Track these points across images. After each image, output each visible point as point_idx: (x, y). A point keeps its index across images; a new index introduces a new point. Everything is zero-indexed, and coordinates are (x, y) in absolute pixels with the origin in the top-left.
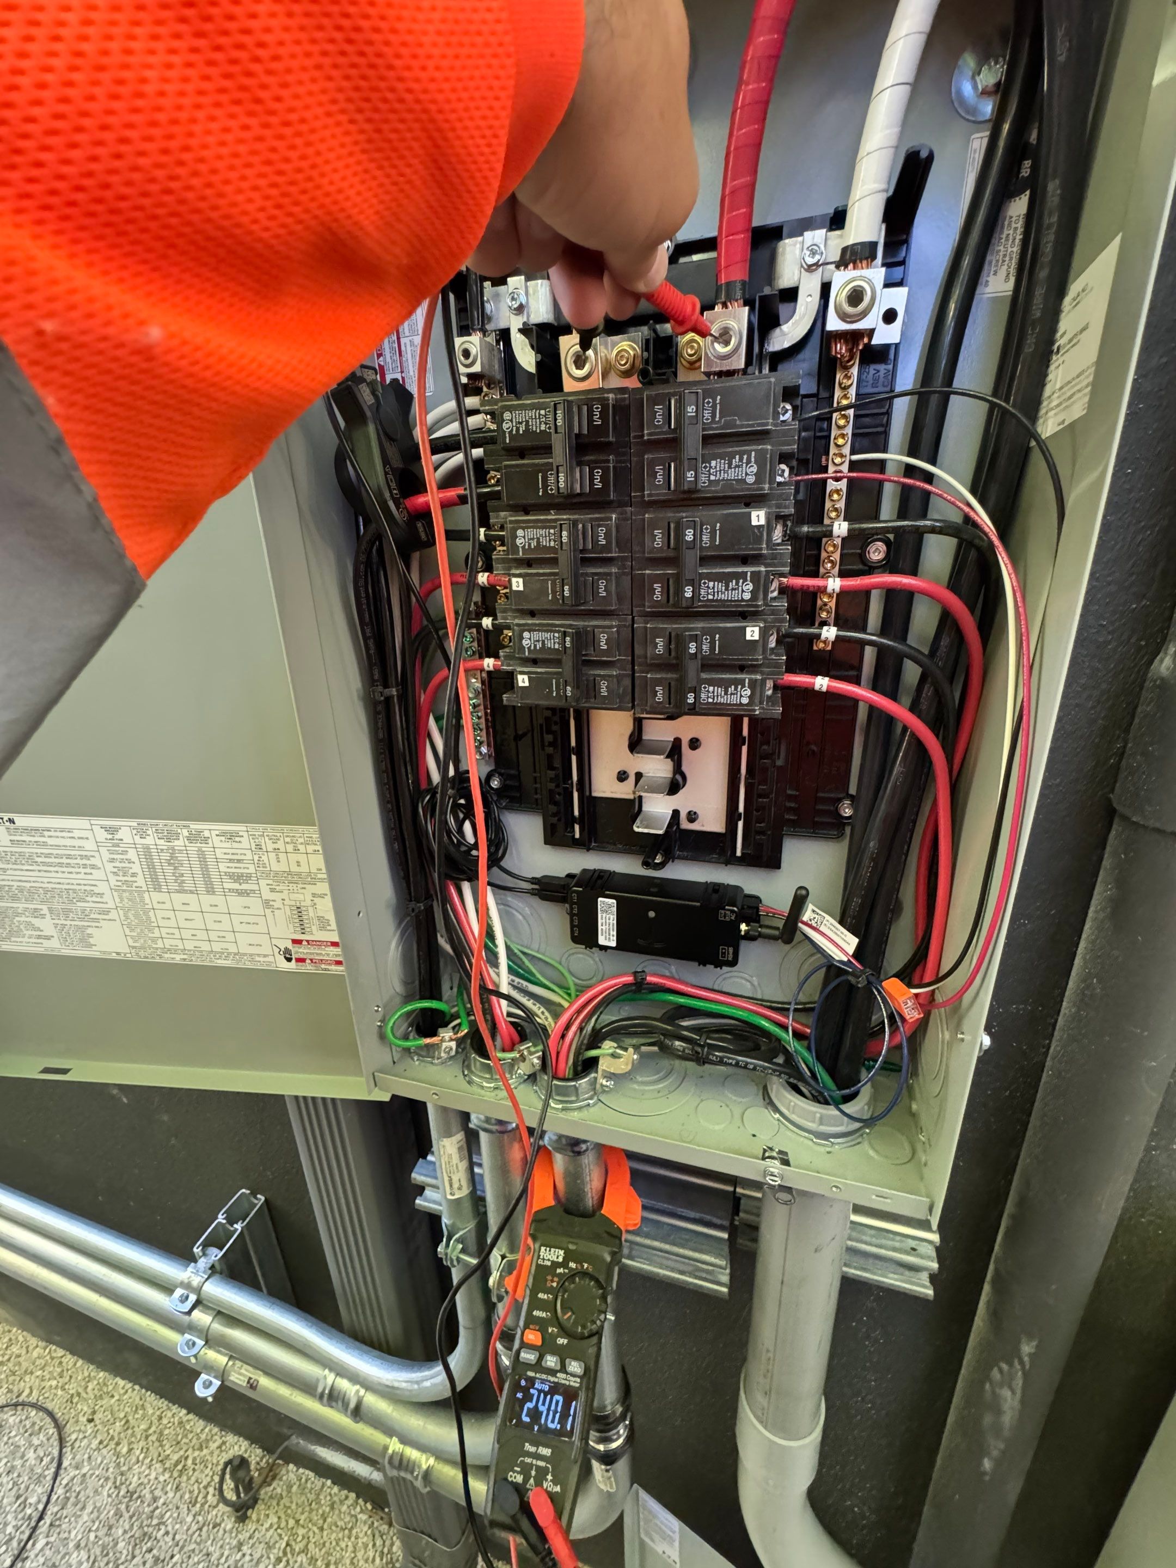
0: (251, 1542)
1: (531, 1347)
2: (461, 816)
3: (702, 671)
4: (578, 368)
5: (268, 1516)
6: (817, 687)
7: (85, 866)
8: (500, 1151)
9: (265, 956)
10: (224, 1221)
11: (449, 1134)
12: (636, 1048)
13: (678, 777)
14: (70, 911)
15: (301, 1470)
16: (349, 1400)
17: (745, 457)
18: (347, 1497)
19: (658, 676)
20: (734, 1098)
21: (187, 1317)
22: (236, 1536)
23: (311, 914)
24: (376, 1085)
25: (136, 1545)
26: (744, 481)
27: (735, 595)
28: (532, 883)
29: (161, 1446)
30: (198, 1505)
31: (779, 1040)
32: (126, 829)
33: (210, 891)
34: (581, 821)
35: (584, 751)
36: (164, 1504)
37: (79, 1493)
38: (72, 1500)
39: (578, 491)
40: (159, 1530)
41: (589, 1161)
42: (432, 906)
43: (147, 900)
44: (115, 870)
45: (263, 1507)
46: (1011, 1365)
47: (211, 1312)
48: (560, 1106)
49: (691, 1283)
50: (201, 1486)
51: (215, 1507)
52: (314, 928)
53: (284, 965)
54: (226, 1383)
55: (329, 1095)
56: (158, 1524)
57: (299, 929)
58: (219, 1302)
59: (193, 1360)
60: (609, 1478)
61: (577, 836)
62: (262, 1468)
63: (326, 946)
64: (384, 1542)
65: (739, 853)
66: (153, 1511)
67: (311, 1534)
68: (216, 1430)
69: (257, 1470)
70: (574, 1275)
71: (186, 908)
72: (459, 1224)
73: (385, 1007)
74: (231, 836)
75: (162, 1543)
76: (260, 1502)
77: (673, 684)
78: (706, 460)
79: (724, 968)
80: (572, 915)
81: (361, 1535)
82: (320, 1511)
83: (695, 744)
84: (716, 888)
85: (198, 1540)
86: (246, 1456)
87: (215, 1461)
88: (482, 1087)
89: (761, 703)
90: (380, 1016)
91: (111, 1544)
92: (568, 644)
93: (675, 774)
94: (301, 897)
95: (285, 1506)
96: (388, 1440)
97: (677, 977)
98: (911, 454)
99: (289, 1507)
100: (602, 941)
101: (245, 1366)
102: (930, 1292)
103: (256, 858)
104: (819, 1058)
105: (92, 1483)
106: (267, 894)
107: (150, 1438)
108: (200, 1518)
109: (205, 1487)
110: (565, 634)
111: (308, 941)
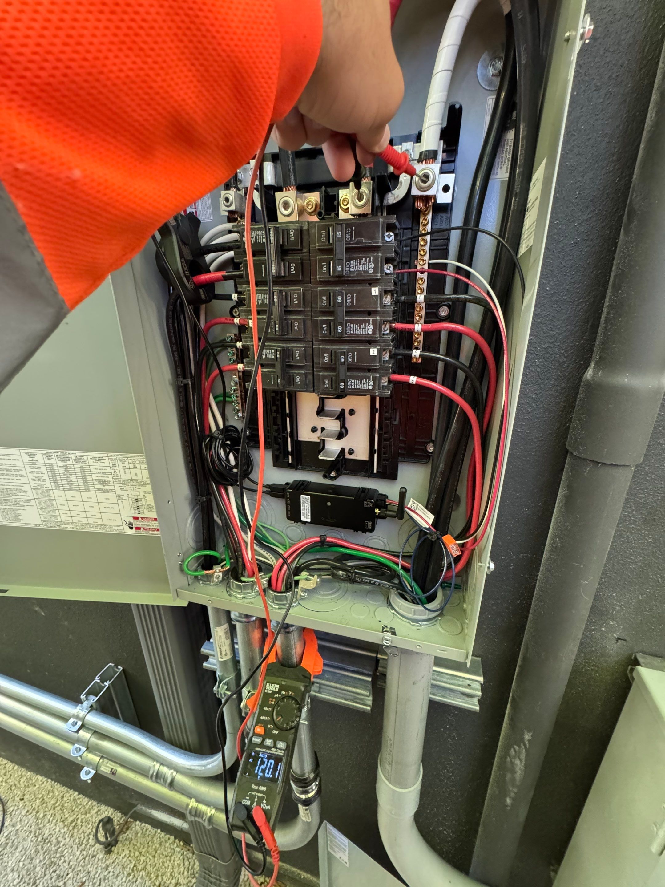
0: (114, 865)
1: (258, 735)
2: (228, 450)
3: (348, 371)
4: (285, 209)
5: (124, 850)
6: (411, 382)
7: (17, 475)
8: (247, 632)
9: (118, 526)
10: (99, 681)
11: (219, 624)
12: (319, 576)
13: (343, 430)
14: (8, 500)
15: (143, 824)
16: (167, 778)
17: (368, 259)
18: (169, 839)
19: (325, 373)
20: (371, 602)
21: (76, 734)
22: (105, 862)
23: (144, 503)
24: (178, 596)
25: (47, 868)
26: (367, 272)
27: (364, 332)
28: (267, 488)
29: (63, 813)
30: (83, 845)
31: (395, 571)
32: (40, 455)
33: (88, 490)
34: (292, 453)
35: (294, 416)
36: (63, 845)
37: (14, 840)
38: (10, 844)
39: (283, 275)
40: (61, 860)
41: (294, 637)
42: (210, 499)
43: (52, 495)
44: (34, 478)
45: (121, 845)
46: (519, 746)
47: (90, 732)
48: (277, 607)
49: (351, 705)
50: (86, 834)
51: (93, 846)
52: (145, 511)
53: (128, 531)
54: (99, 772)
55: (155, 603)
56: (60, 857)
57: (136, 511)
58: (94, 725)
59: (79, 759)
60: (308, 814)
61: (290, 462)
62: (121, 824)
63: (152, 521)
64: (190, 863)
65: (375, 471)
66: (58, 849)
67: (148, 860)
68: (95, 803)
69: (118, 825)
70: (284, 698)
71: (73, 499)
72: (226, 675)
73: (184, 554)
74: (99, 459)
75: (62, 867)
76: (119, 843)
77: (333, 378)
78: (349, 260)
79: (367, 533)
80: (287, 504)
81: (177, 859)
82: (154, 847)
83: (352, 412)
84: (363, 490)
85: (83, 864)
86: (112, 817)
87: (94, 821)
88: (236, 597)
89: (379, 389)
90: (181, 558)
91: (32, 868)
92: (278, 356)
93: (341, 428)
94: (138, 493)
95: (134, 845)
96: (189, 801)
97: (344, 539)
98: (459, 261)
99: (136, 845)
100: (303, 519)
101: (110, 762)
102: (477, 708)
103: (113, 471)
104: (415, 579)
105: (22, 834)
106: (119, 492)
107: (56, 809)
108: (85, 853)
109: (88, 835)
110: (276, 351)
111: (142, 518)
